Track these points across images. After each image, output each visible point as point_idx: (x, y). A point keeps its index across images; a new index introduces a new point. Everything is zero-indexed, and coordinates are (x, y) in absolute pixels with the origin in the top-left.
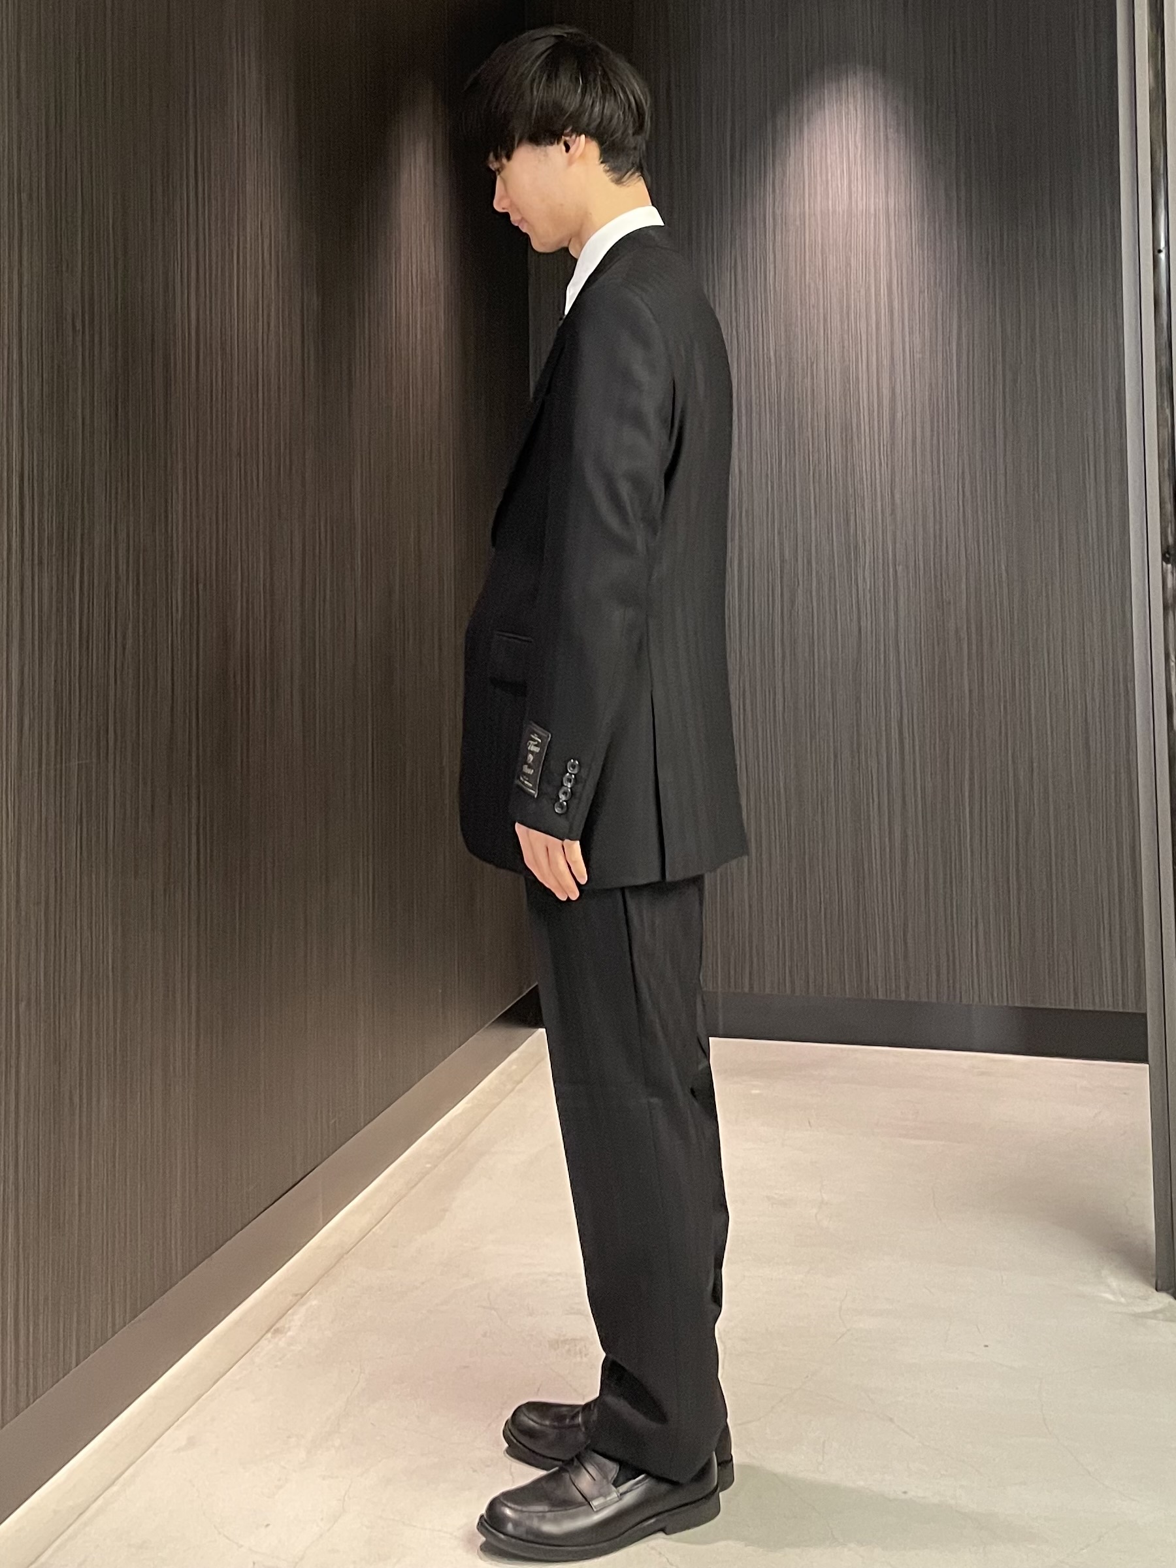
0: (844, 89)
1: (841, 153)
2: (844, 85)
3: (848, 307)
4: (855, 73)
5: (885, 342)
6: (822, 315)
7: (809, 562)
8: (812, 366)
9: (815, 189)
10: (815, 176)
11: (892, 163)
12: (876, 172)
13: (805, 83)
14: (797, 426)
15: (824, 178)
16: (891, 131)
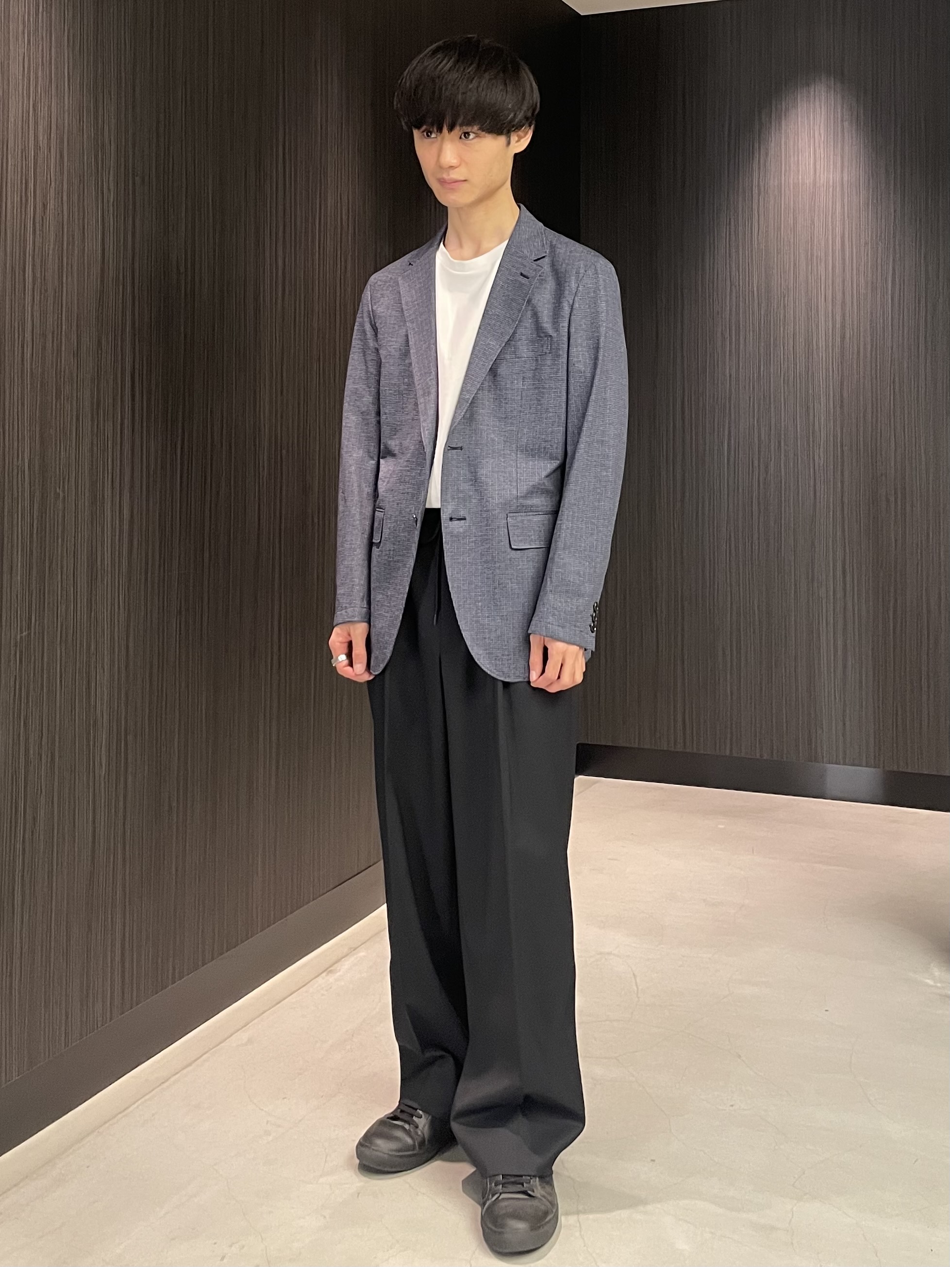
0: (812, 93)
1: (809, 141)
2: (812, 90)
3: (812, 255)
4: (820, 80)
5: (838, 281)
6: (792, 260)
7: (779, 442)
8: (784, 297)
9: (790, 167)
10: (790, 157)
11: (846, 148)
12: (834, 154)
13: (784, 88)
14: (772, 343)
15: (796, 159)
16: (846, 124)
